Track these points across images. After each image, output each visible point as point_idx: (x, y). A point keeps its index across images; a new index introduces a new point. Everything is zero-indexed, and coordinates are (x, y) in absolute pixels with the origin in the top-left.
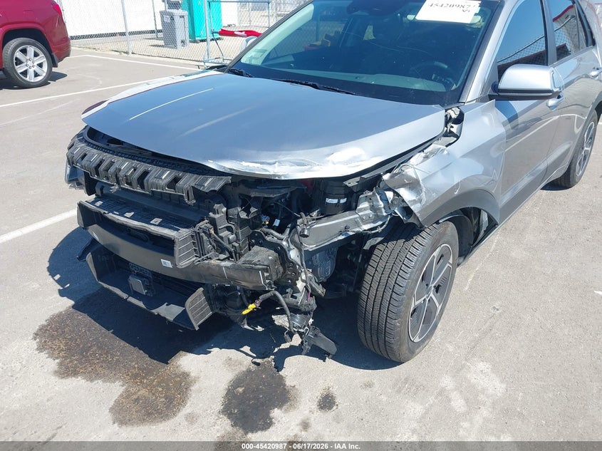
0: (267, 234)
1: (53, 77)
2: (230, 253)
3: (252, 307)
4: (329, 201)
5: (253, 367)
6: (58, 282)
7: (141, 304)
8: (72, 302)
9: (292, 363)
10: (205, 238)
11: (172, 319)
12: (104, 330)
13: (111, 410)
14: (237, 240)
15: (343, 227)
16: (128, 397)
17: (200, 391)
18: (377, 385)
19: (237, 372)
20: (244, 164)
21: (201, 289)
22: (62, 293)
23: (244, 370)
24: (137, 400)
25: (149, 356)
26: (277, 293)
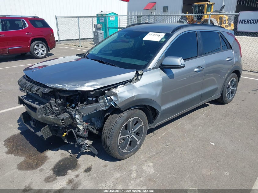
0: (68, 109)
1: (48, 55)
2: (56, 114)
3: (65, 134)
4: (89, 99)
5: (69, 157)
6: (19, 125)
7: (33, 131)
8: (21, 131)
9: (83, 157)
10: (47, 108)
11: (40, 136)
12: (27, 141)
13: (18, 165)
14: (58, 110)
15: (95, 108)
16: (24, 162)
17: (48, 162)
18: (108, 167)
19: (63, 158)
20: (57, 85)
21: (47, 126)
22: (19, 128)
23: (66, 157)
24: (27, 163)
25: (37, 150)
26: (72, 129)
